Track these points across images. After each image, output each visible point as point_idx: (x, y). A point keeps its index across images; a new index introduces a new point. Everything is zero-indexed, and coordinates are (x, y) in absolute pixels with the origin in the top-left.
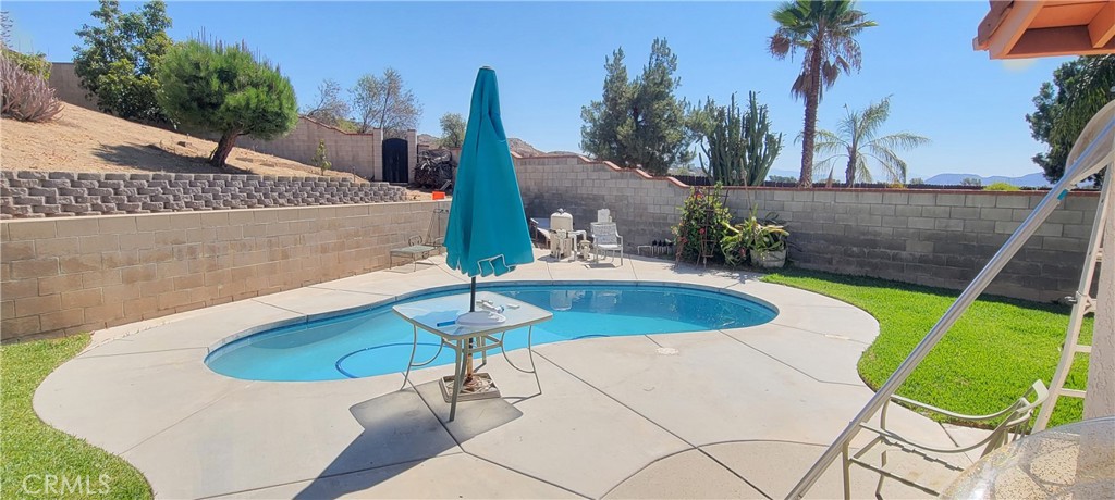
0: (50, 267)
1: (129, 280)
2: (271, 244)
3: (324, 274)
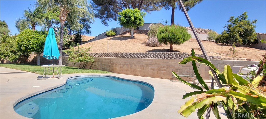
1: (120, 67)
2: (141, 66)
3: (153, 76)
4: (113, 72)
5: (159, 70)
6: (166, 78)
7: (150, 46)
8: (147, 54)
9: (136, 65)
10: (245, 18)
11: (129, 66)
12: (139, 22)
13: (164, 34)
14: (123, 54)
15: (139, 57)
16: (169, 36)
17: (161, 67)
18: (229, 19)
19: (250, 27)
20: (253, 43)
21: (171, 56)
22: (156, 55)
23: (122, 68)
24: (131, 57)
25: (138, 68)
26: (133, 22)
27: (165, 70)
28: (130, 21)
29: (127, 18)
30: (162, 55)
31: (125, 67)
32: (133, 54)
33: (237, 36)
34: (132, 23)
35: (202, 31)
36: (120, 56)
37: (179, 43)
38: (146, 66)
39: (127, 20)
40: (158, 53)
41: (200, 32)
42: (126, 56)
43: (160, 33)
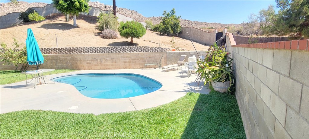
0: (78, 60)
1: (87, 63)
2: (112, 60)
3: (125, 68)
4: (79, 69)
5: (130, 62)
6: (137, 68)
7: (107, 38)
8: (113, 48)
9: (107, 60)
10: (174, 13)
11: (99, 61)
12: (84, 8)
13: (127, 30)
14: (84, 49)
15: (105, 51)
16: (132, 32)
17: (132, 59)
18: (163, 13)
19: (177, 22)
20: (179, 33)
21: (136, 49)
22: (122, 49)
23: (90, 63)
24: (95, 51)
25: (109, 63)
26: (77, 8)
27: (135, 62)
28: (73, 6)
29: (68, 2)
30: (129, 49)
31: (94, 63)
32: (96, 48)
33: (170, 29)
34: (75, 9)
35: (129, 12)
36: (79, 51)
37: (138, 37)
38: (118, 60)
39: (68, 4)
40: (124, 47)
41: (126, 13)
42: (88, 51)
43: (123, 29)
